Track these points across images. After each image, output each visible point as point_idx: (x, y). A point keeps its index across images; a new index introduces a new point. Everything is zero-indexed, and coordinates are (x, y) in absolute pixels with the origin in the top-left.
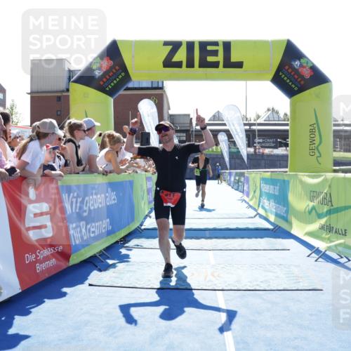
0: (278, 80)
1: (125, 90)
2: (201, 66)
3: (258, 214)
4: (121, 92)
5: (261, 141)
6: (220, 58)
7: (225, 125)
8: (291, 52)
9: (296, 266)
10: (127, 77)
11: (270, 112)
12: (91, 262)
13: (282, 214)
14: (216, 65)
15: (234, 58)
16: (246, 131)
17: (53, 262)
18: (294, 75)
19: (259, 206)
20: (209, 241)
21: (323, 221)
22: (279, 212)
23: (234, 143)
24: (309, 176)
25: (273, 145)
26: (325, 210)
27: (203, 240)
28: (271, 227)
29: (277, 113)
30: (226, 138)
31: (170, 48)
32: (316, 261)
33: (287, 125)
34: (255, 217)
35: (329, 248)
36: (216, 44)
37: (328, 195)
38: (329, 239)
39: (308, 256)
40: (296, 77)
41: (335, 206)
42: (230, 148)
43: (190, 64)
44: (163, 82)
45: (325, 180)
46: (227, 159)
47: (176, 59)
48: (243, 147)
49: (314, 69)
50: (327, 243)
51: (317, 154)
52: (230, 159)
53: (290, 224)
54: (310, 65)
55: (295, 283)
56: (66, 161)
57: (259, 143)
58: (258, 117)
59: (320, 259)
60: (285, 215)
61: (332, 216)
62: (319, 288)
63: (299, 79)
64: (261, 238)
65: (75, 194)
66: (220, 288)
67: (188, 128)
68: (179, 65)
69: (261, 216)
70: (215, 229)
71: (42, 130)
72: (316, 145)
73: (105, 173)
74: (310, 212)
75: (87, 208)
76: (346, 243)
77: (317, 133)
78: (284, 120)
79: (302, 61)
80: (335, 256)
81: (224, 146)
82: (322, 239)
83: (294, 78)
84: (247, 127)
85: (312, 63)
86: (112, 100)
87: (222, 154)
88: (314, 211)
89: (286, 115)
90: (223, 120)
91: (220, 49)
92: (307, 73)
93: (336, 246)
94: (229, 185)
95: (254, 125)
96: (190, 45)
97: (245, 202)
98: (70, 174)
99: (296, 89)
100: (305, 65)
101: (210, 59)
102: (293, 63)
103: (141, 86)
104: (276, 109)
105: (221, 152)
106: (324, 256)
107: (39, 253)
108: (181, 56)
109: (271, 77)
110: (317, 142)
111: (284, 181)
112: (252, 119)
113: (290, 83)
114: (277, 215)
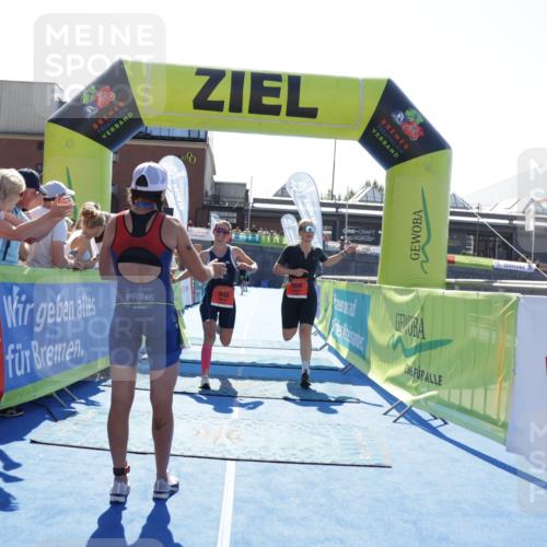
0: (368, 141)
2: (252, 111)
3: (327, 344)
4: (128, 142)
5: (353, 231)
6: (282, 100)
7: (291, 203)
8: (392, 98)
9: (360, 428)
14: (275, 110)
15: (305, 101)
18: (394, 134)
19: (329, 332)
21: (410, 361)
22: (354, 344)
24: (396, 291)
25: (370, 239)
26: (414, 344)
30: (295, 224)
31: (205, 79)
32: (395, 421)
33: (380, 208)
34: (321, 348)
35: (416, 403)
36: (277, 78)
37: (420, 322)
38: (416, 389)
39: (385, 414)
40: (397, 137)
41: (428, 339)
43: (236, 107)
45: (417, 298)
47: (214, 97)
49: (426, 128)
50: (414, 395)
51: (422, 258)
53: (368, 363)
54: (419, 120)
55: (351, 454)
57: (349, 235)
58: (352, 194)
59: (402, 420)
60: (362, 349)
61: (423, 353)
62: (386, 463)
63: (402, 142)
66: (234, 458)
67: (241, 206)
68: (218, 106)
69: (331, 349)
70: (253, 365)
72: (421, 244)
74: (395, 346)
75: (42, 321)
76: (441, 396)
77: (424, 226)
79: (408, 113)
80: (426, 416)
81: (291, 237)
82: (408, 389)
83: (395, 139)
84: (334, 209)
85: (423, 117)
86: (112, 154)
88: (400, 345)
91: (284, 86)
92: (414, 133)
93: (426, 399)
95: (343, 206)
96: (238, 78)
99: (396, 155)
100: (412, 120)
101: (267, 101)
102: (394, 116)
103: (171, 136)
106: (409, 414)
108: (222, 92)
109: (360, 134)
110: (423, 239)
111: (363, 296)
112: (343, 197)
113: (388, 147)
114: (352, 348)
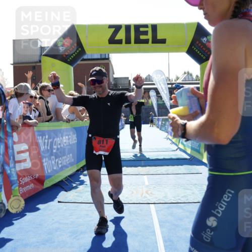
0: (191, 52)
1: (82, 60)
2: (136, 42)
3: (179, 148)
4: (79, 62)
6: (149, 36)
10: (83, 52)
11: (186, 75)
12: (60, 186)
13: (196, 148)
14: (146, 41)
15: (160, 37)
16: (169, 88)
17: (32, 186)
18: (203, 48)
19: (179, 142)
20: (144, 168)
22: (193, 147)
23: (161, 97)
27: (140, 167)
28: (188, 157)
29: (191, 75)
30: (155, 94)
31: (113, 30)
33: (198, 84)
34: (176, 150)
36: (146, 26)
42: (158, 101)
43: (128, 41)
44: (109, 55)
46: (156, 109)
47: (118, 37)
48: (167, 100)
52: (158, 109)
56: (39, 113)
63: (206, 51)
64: (182, 165)
65: (47, 137)
66: (153, 202)
67: (128, 87)
68: (120, 42)
69: (181, 150)
71: (19, 91)
73: (68, 121)
78: (196, 81)
79: (208, 37)
81: (153, 100)
83: (203, 50)
84: (170, 86)
86: (72, 68)
87: (152, 106)
89: (197, 76)
90: (153, 81)
91: (150, 30)
94: (158, 127)
96: (128, 28)
97: (170, 139)
98: (43, 122)
99: (204, 58)
100: (210, 40)
101: (142, 37)
102: (202, 39)
103: (93, 58)
104: (190, 72)
105: (152, 104)
107: (22, 180)
108: (121, 35)
109: (186, 49)
113: (200, 54)
114: (192, 149)
